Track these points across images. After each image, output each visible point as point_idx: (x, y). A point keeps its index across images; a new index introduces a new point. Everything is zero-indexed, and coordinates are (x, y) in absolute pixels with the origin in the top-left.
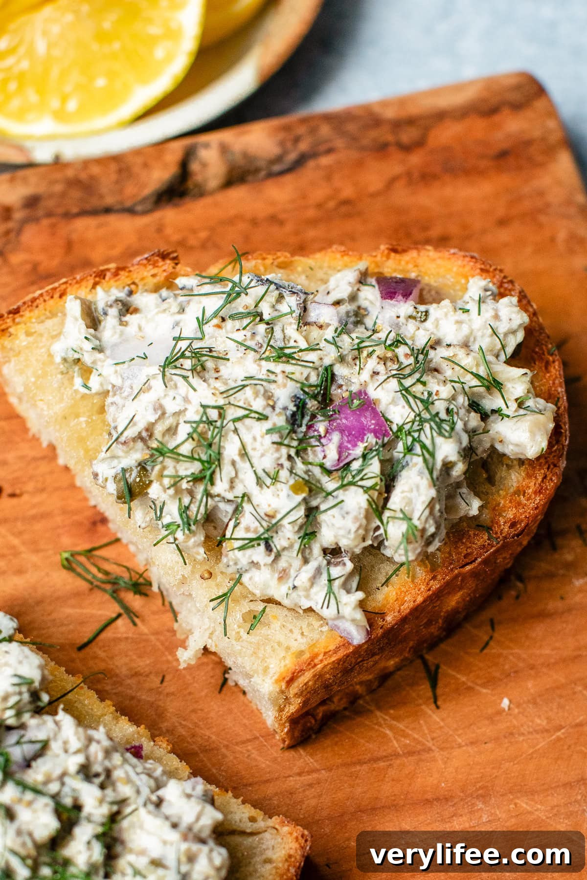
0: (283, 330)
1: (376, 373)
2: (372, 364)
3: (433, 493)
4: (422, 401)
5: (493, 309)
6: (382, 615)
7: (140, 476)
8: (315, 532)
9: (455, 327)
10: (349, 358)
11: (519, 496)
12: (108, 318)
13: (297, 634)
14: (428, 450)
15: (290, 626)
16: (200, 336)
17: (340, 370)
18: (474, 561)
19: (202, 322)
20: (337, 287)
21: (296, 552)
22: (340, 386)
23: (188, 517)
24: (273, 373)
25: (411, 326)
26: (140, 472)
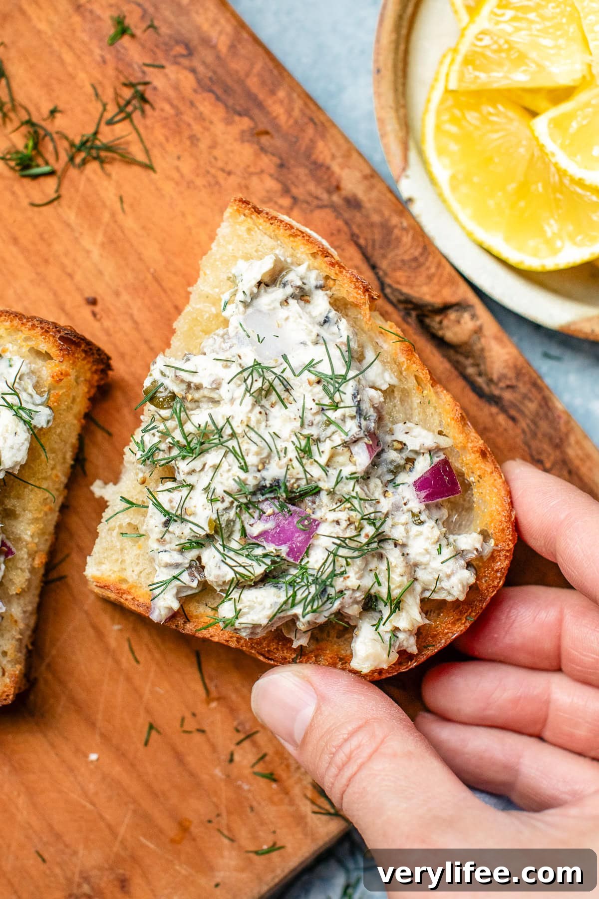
0: (334, 433)
1: (338, 523)
2: (343, 516)
3: (264, 622)
4: (334, 570)
5: (453, 570)
6: (187, 620)
7: (164, 400)
8: (203, 545)
9: (422, 551)
10: (337, 497)
11: (339, 661)
12: (281, 290)
13: (137, 569)
14: (294, 600)
15: (141, 561)
16: (297, 373)
17: (324, 497)
18: (269, 659)
19: (310, 366)
20: (415, 437)
21: (178, 543)
22: (314, 503)
23: (153, 455)
24: (285, 453)
25: (405, 517)
26: (168, 397)
